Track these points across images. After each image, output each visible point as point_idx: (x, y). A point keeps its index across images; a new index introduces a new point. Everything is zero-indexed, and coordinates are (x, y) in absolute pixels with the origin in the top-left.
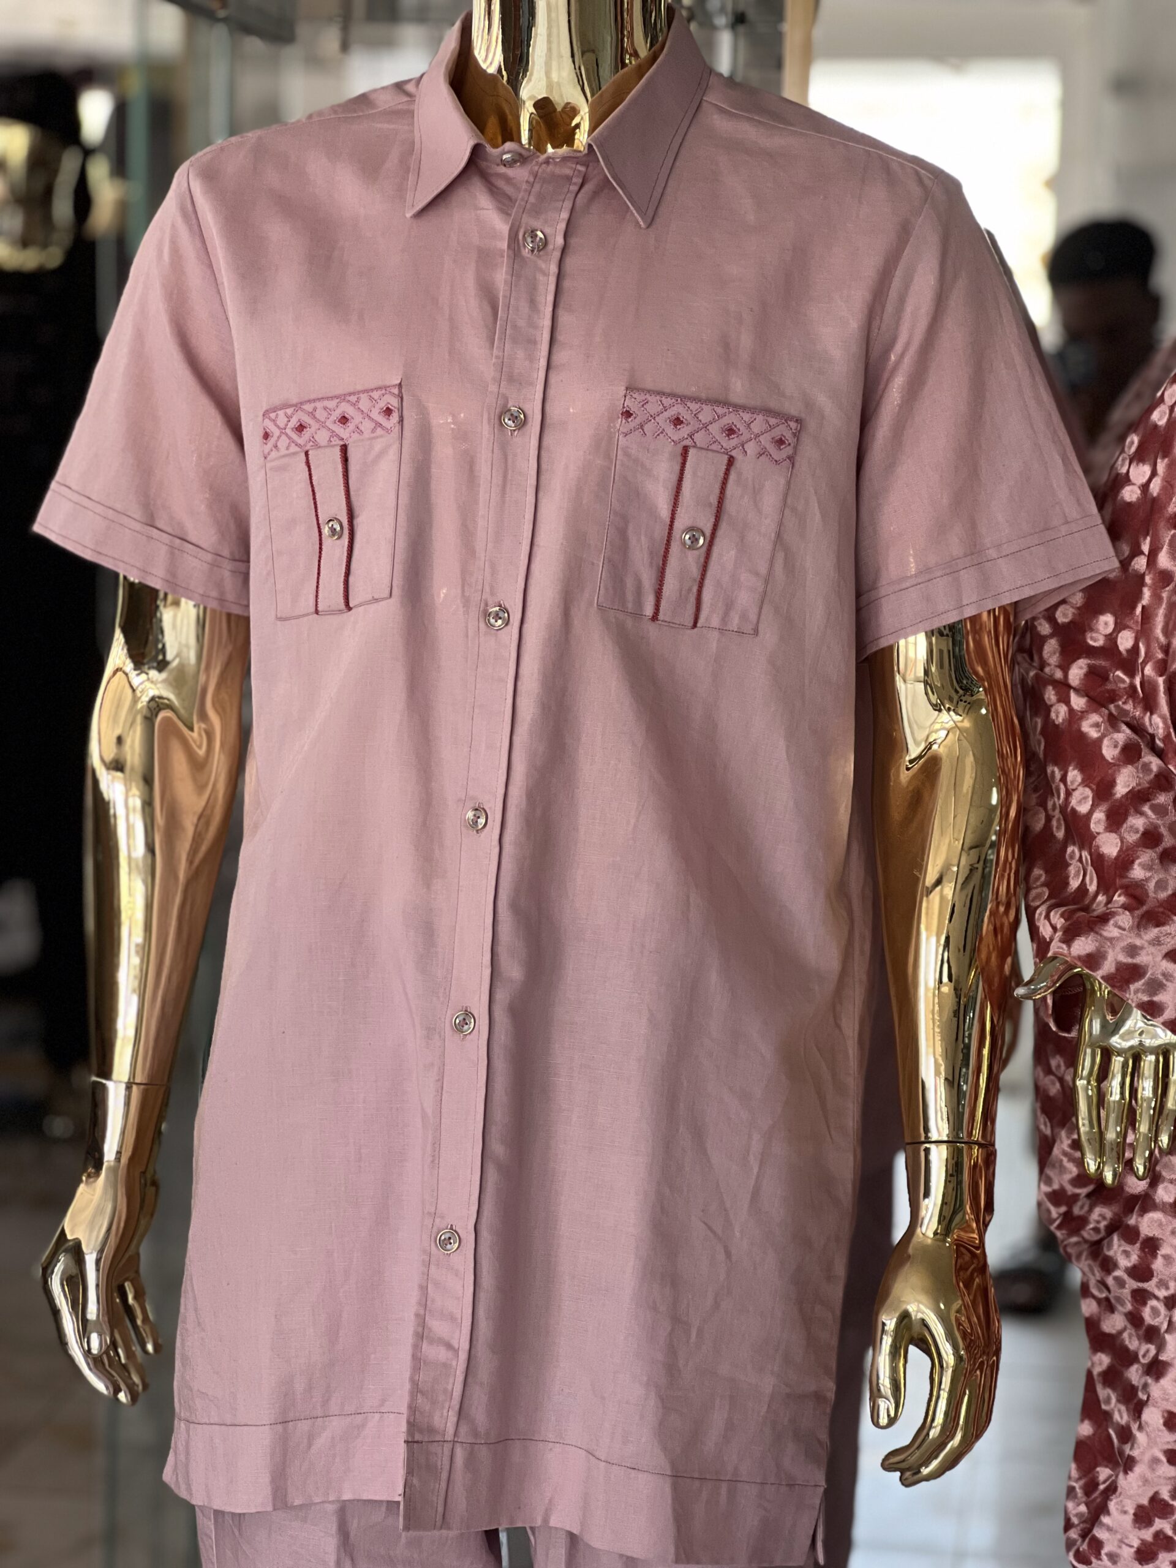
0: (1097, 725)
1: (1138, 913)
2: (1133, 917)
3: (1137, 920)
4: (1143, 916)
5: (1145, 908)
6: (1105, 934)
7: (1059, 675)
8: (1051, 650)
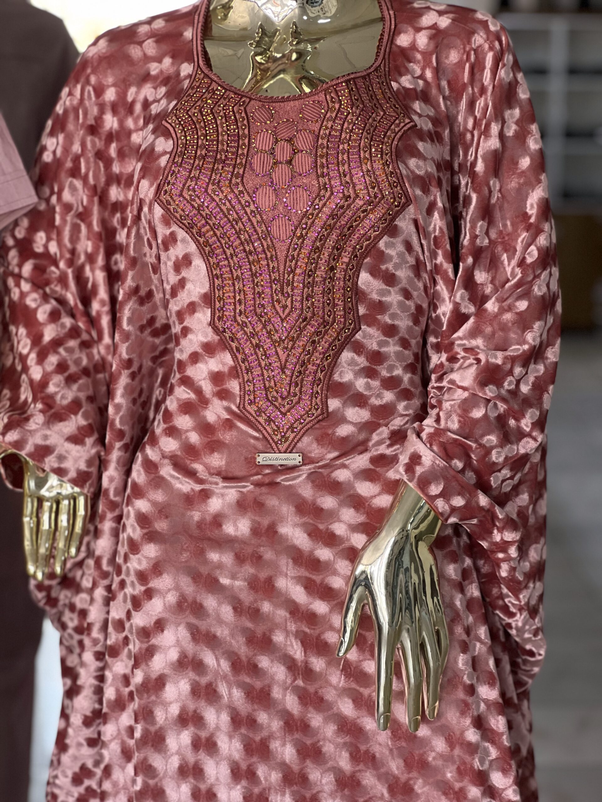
0: (35, 300)
1: (49, 414)
2: (45, 416)
3: (47, 418)
4: (51, 416)
5: (53, 411)
6: (27, 428)
7: (16, 270)
8: (13, 255)
